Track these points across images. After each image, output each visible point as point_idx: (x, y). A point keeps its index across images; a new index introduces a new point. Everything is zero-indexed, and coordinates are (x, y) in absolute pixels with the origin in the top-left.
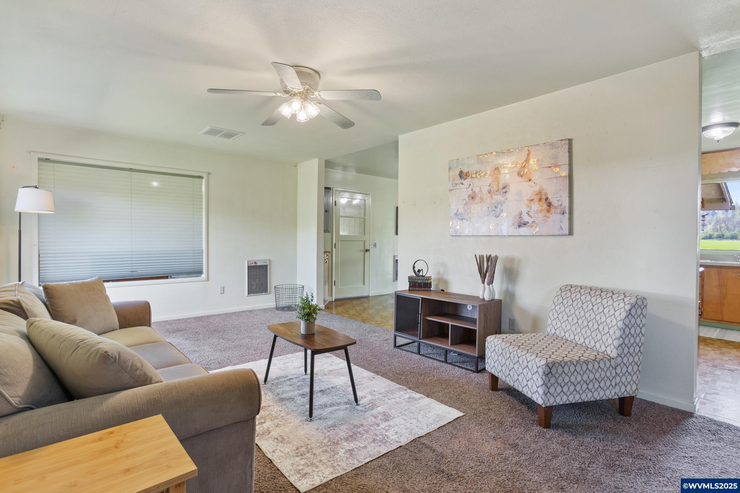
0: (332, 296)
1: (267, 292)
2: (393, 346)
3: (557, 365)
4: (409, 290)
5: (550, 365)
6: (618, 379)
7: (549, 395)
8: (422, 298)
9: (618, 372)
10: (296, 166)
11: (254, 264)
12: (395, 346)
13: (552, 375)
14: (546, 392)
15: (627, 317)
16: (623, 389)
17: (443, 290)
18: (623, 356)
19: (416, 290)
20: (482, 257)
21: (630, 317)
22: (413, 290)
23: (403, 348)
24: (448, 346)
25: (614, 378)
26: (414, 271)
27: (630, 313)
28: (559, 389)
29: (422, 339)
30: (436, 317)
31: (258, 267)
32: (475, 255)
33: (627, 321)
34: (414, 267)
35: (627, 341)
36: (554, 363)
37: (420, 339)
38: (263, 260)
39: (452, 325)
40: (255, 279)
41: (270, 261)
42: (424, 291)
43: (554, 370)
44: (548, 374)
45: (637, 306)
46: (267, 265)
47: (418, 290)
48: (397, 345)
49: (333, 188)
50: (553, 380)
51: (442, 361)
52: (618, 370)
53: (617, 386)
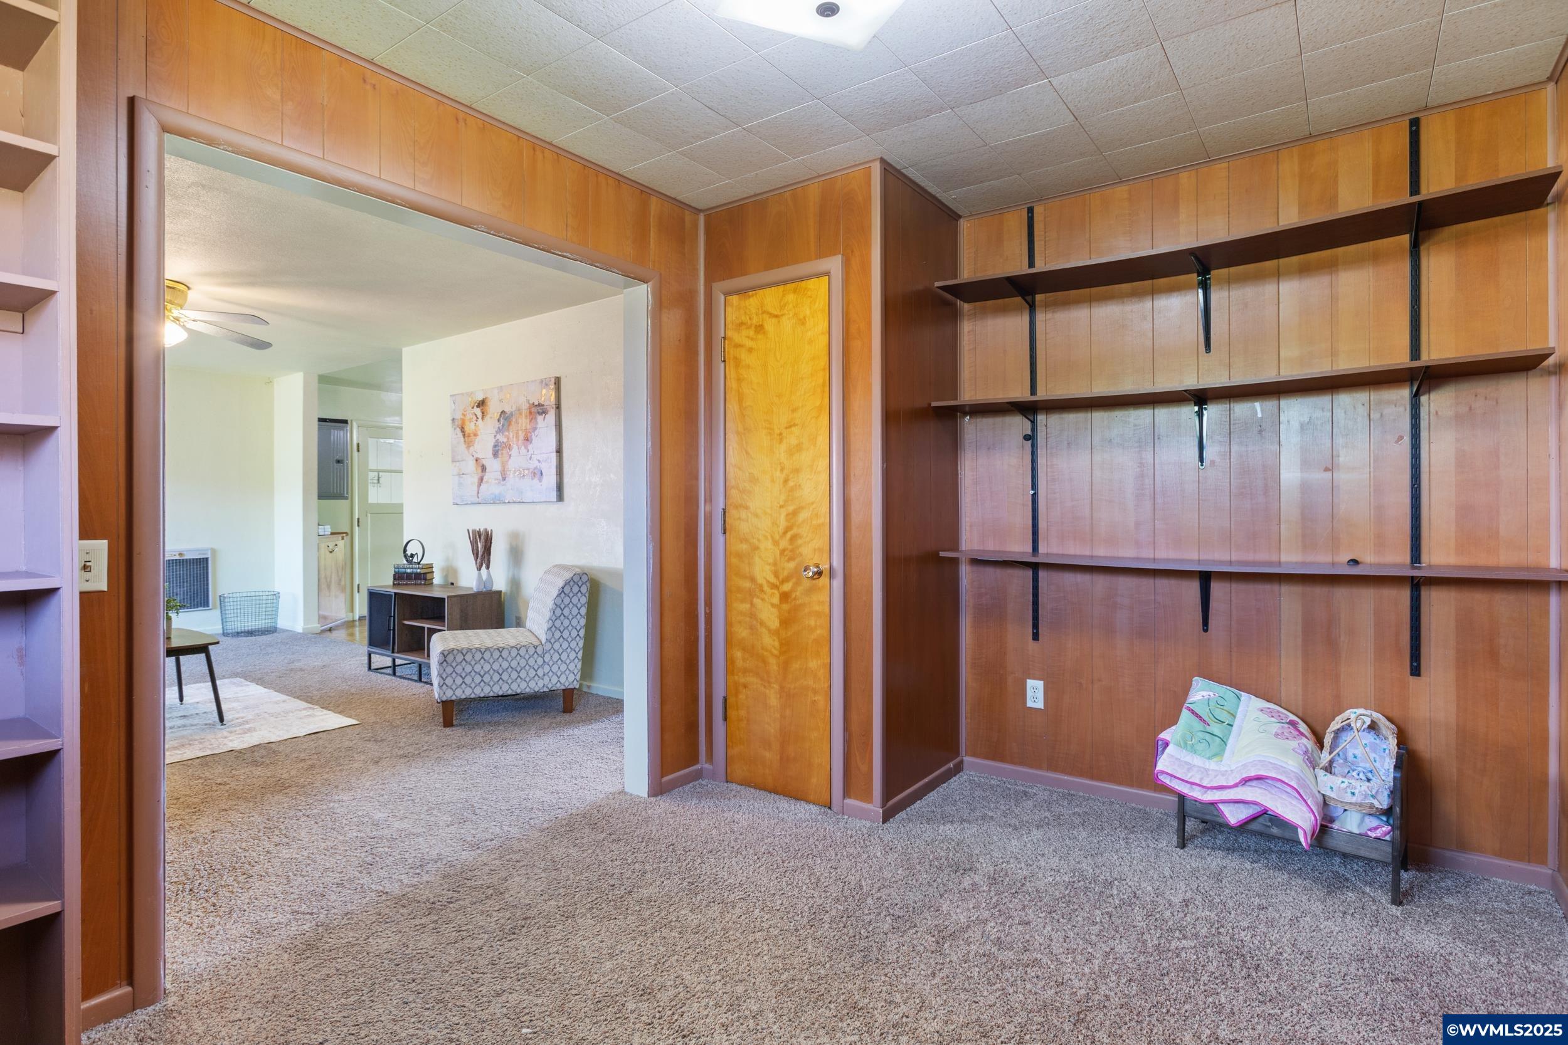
0: (352, 610)
1: (208, 606)
2: (367, 669)
3: (455, 652)
4: (394, 584)
5: (446, 653)
6: (547, 668)
7: (444, 687)
8: (395, 593)
9: (546, 660)
10: (270, 382)
11: (177, 557)
12: (370, 668)
13: (447, 663)
14: (441, 684)
15: (559, 595)
16: (555, 679)
17: (452, 584)
18: (553, 641)
19: (404, 584)
20: (474, 531)
21: (563, 595)
22: (399, 584)
23: (379, 671)
24: (424, 658)
25: (542, 666)
26: (406, 556)
27: (563, 591)
28: (459, 681)
29: (398, 652)
30: (428, 621)
31: (187, 562)
32: (468, 530)
33: (559, 601)
34: (405, 551)
35: (558, 623)
36: (451, 651)
37: (393, 652)
38: (198, 550)
39: (428, 628)
40: (180, 583)
41: (214, 551)
42: (415, 584)
43: (450, 658)
44: (442, 663)
45: (572, 583)
46: (207, 559)
47: (407, 584)
48: (372, 668)
49: (351, 421)
50: (449, 670)
51: (415, 681)
52: (547, 657)
53: (546, 677)
